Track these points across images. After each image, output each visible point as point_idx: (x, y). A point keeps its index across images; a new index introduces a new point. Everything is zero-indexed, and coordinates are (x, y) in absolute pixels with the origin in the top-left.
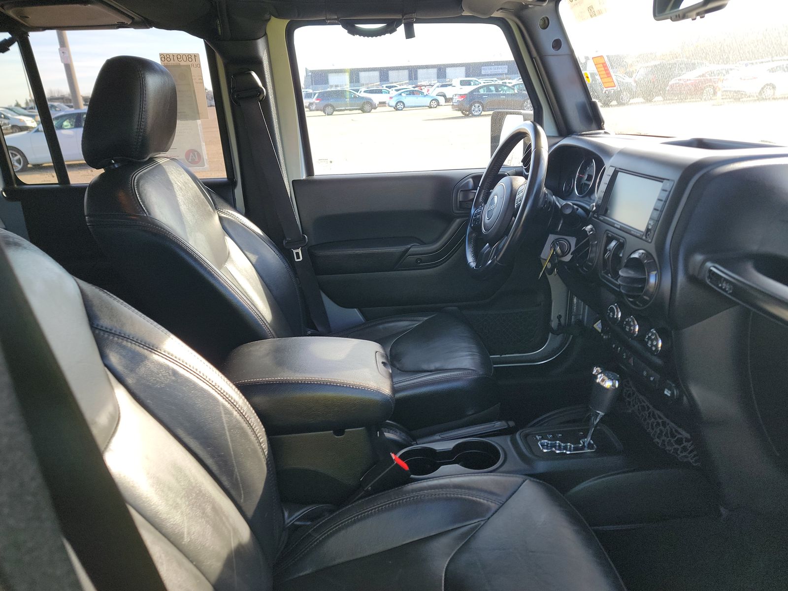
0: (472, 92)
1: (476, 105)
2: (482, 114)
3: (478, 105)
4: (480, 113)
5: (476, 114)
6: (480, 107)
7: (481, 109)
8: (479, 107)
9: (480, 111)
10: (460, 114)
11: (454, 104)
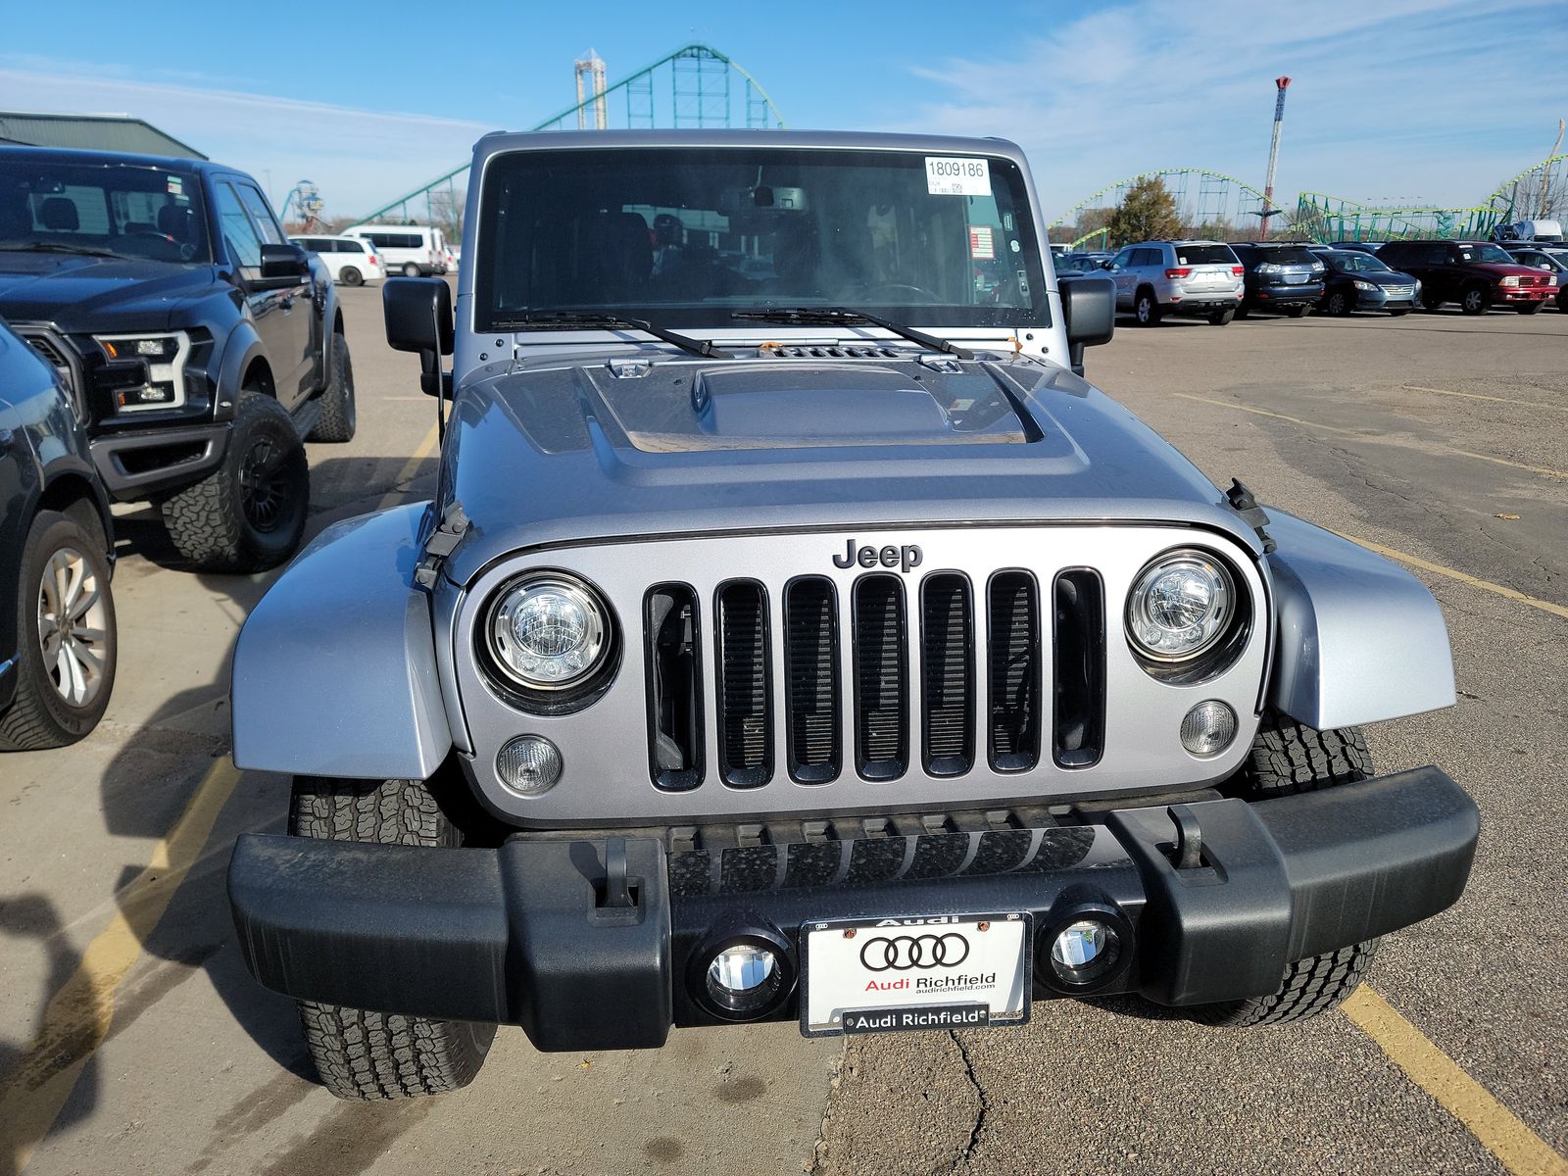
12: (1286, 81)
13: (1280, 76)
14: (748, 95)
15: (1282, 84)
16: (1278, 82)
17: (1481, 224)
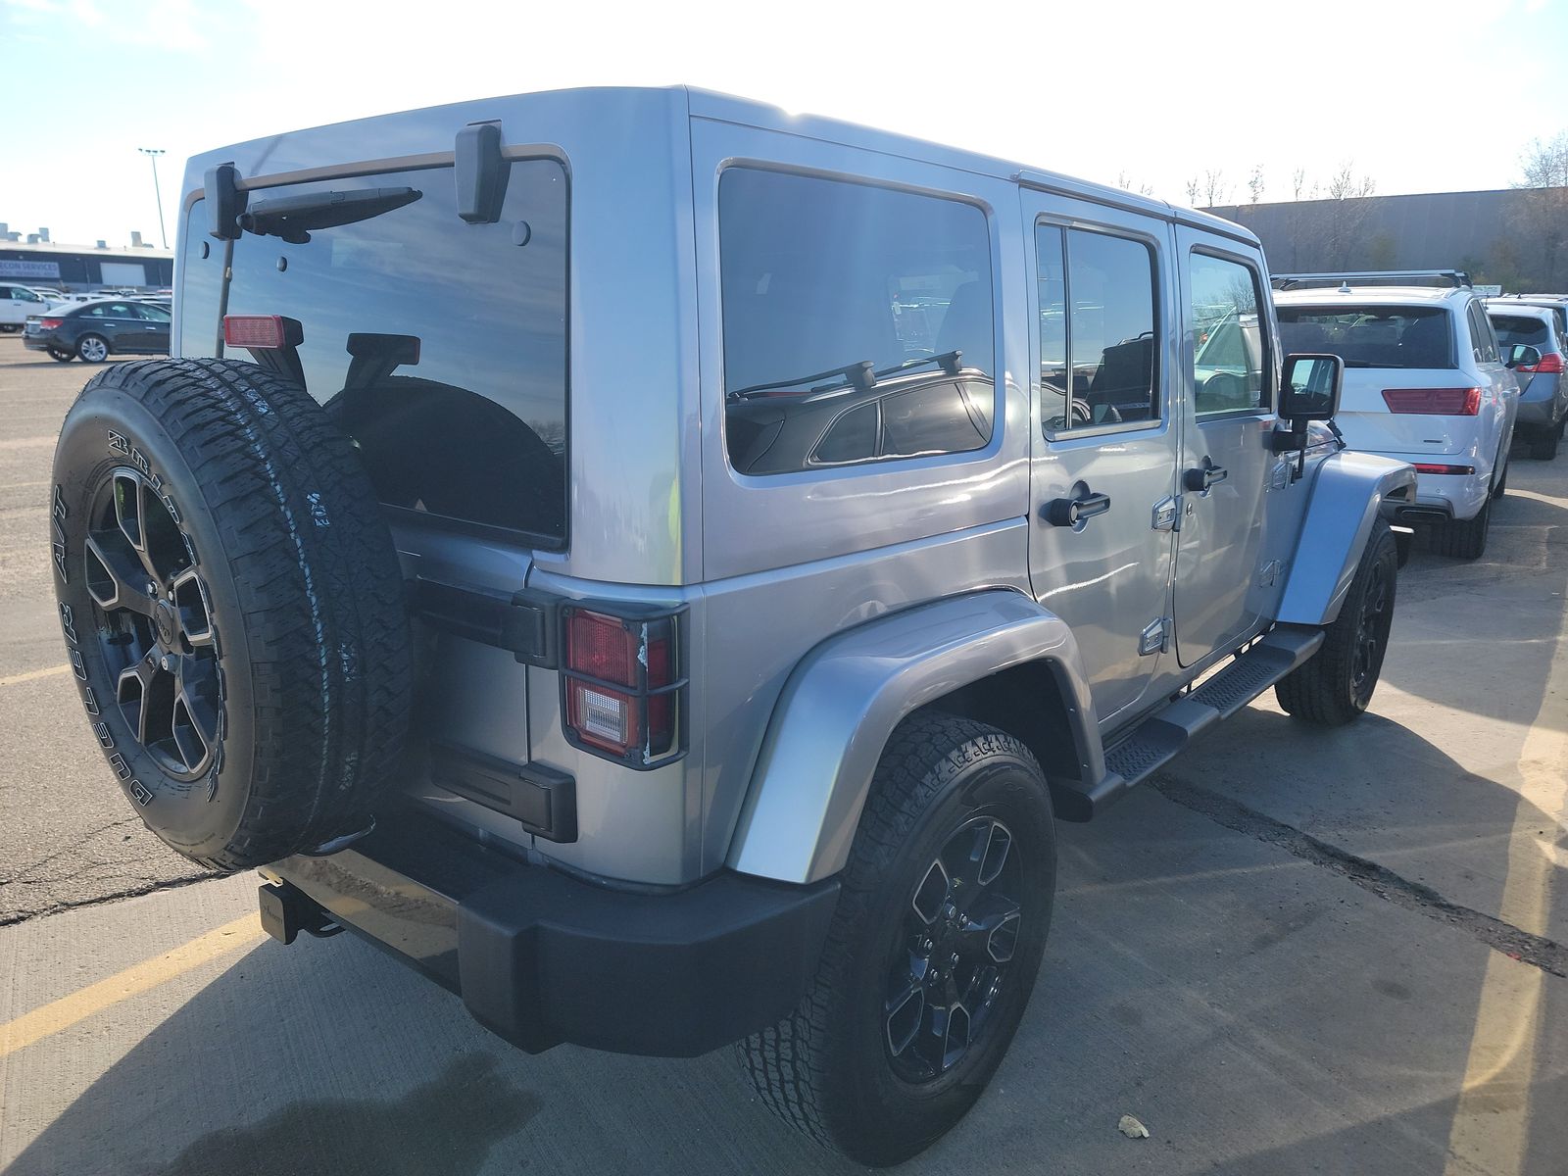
0: (76, 314)
1: (90, 340)
2: (107, 359)
3: (95, 340)
4: (102, 356)
5: (93, 358)
6: (102, 345)
7: (104, 349)
8: (97, 344)
9: (101, 352)
10: (46, 357)
11: (31, 336)
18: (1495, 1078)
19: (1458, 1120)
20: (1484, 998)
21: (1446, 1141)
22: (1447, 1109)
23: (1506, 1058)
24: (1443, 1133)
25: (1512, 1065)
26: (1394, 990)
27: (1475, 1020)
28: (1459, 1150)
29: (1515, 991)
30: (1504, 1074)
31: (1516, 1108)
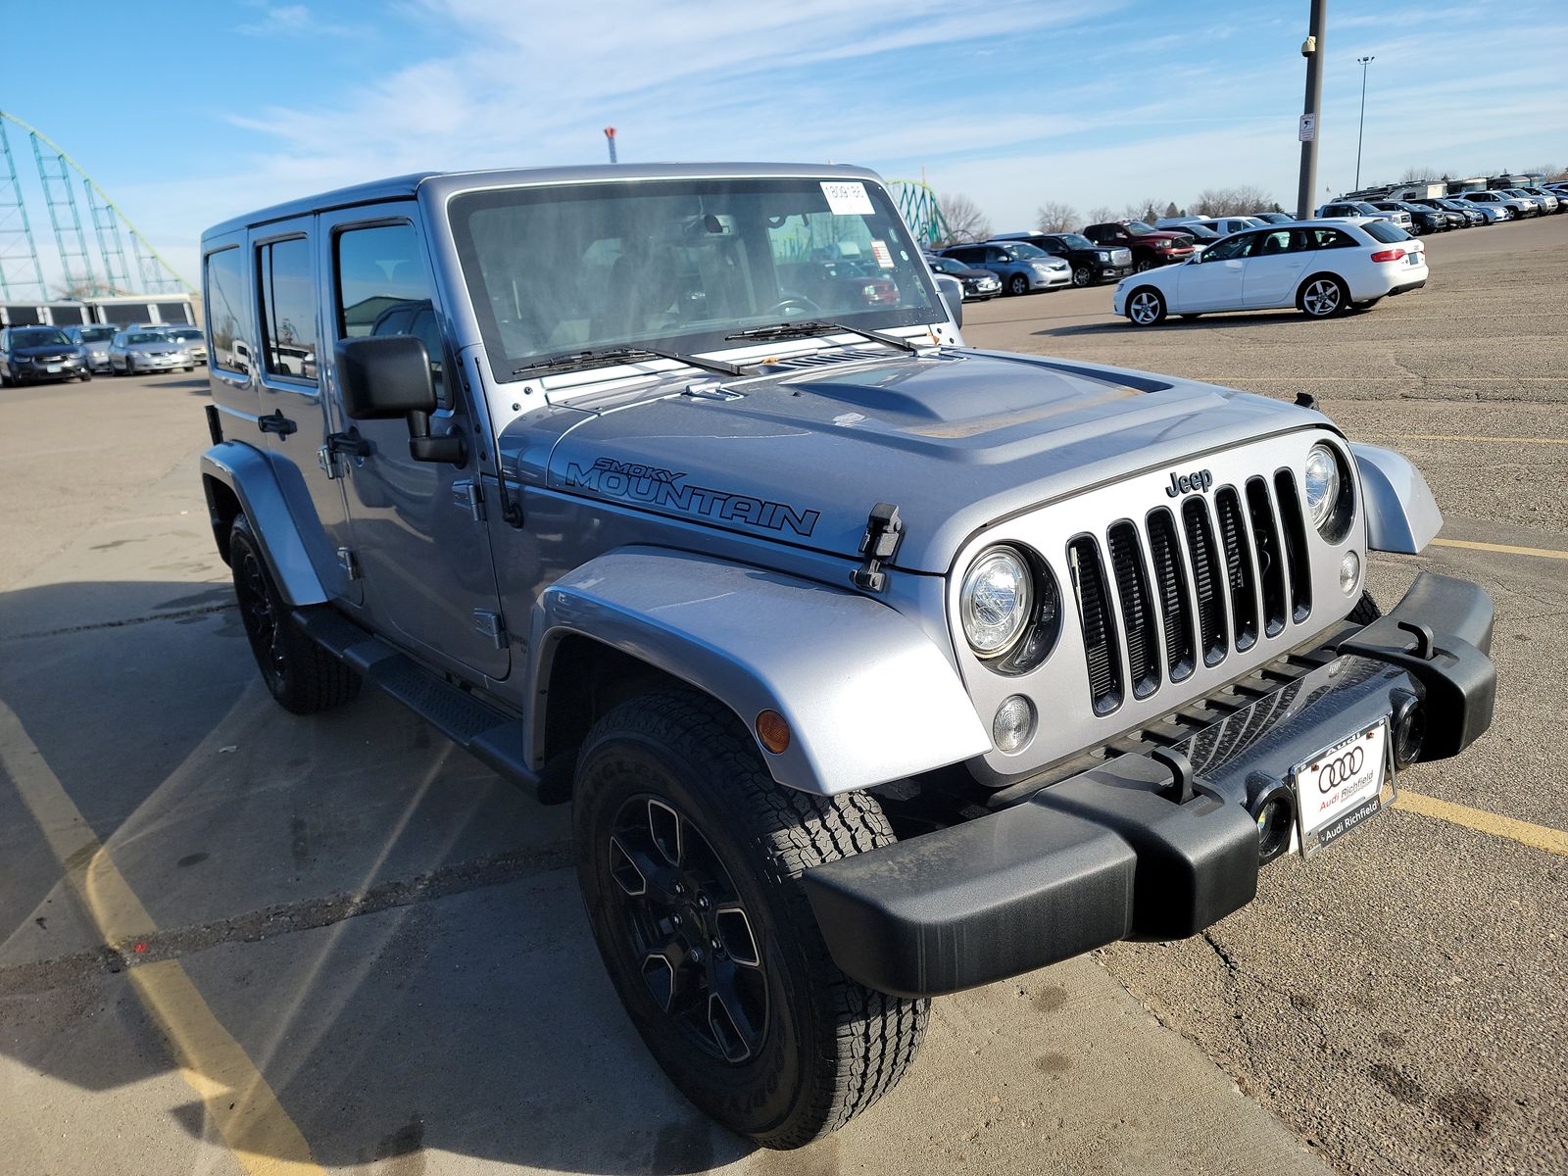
12: (612, 131)
13: (607, 126)
14: (36, 151)
15: (610, 133)
16: (606, 131)
17: (793, 249)
18: (89, 863)
19: (95, 837)
20: (133, 896)
21: (92, 827)
22: (103, 838)
23: (90, 875)
24: (95, 829)
25: (84, 876)
26: (190, 861)
27: (127, 881)
28: (83, 829)
29: (116, 915)
30: (86, 868)
31: (68, 860)
